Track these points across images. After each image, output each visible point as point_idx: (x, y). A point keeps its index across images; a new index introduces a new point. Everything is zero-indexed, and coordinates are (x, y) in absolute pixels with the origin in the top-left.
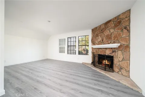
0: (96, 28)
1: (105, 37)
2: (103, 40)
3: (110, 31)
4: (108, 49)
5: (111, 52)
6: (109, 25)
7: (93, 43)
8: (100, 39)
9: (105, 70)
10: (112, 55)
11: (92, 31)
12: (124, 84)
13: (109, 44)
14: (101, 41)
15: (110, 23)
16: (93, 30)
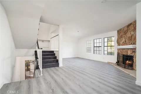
0: (121, 30)
1: (127, 39)
2: (126, 41)
3: (131, 33)
4: (129, 50)
5: (132, 53)
6: (130, 27)
7: (119, 44)
8: (124, 40)
9: (125, 68)
10: (132, 55)
11: (118, 33)
12: (132, 75)
13: (130, 45)
14: (125, 42)
15: (131, 26)
16: (118, 31)
